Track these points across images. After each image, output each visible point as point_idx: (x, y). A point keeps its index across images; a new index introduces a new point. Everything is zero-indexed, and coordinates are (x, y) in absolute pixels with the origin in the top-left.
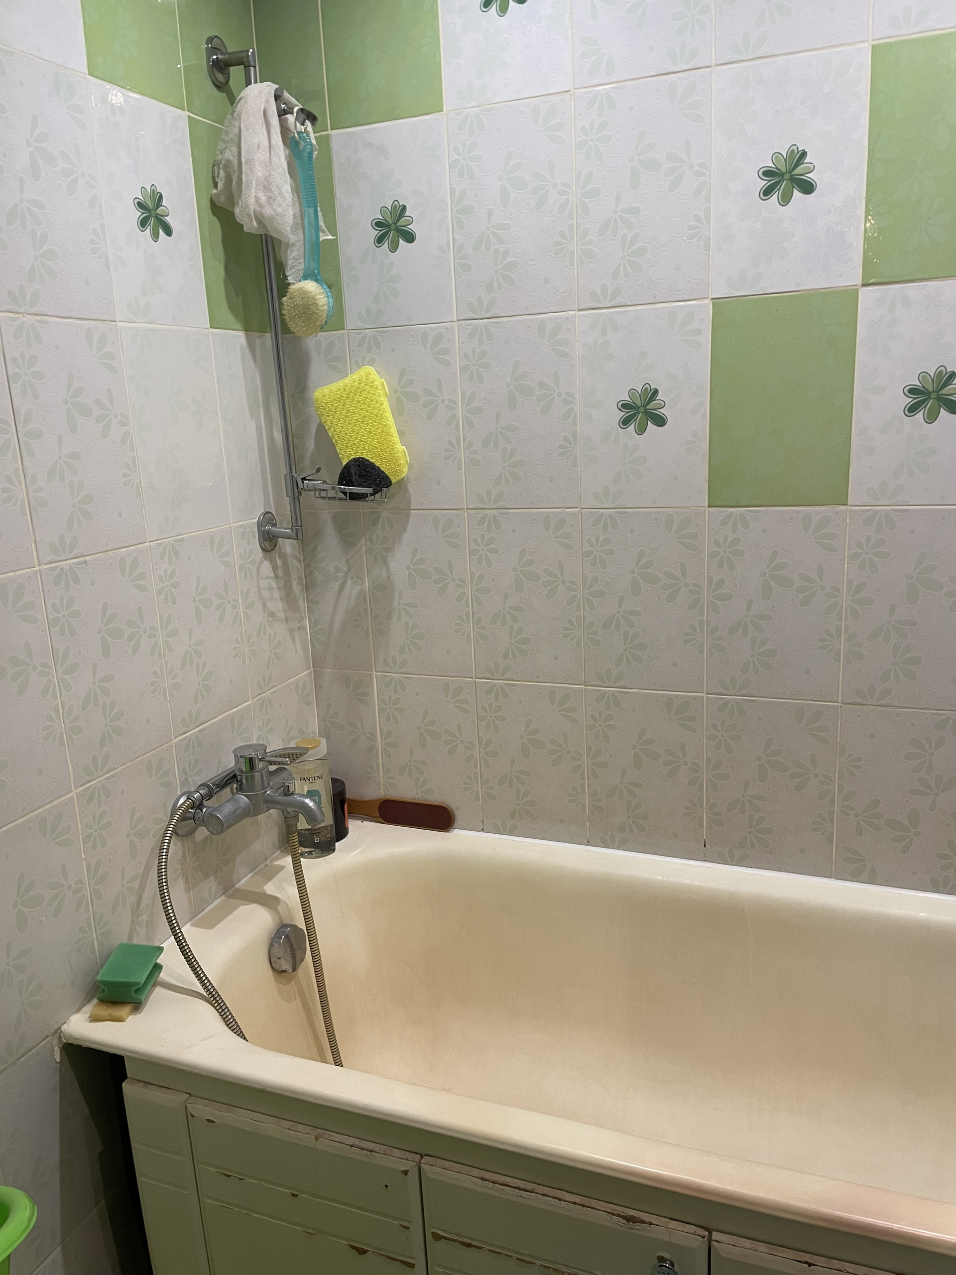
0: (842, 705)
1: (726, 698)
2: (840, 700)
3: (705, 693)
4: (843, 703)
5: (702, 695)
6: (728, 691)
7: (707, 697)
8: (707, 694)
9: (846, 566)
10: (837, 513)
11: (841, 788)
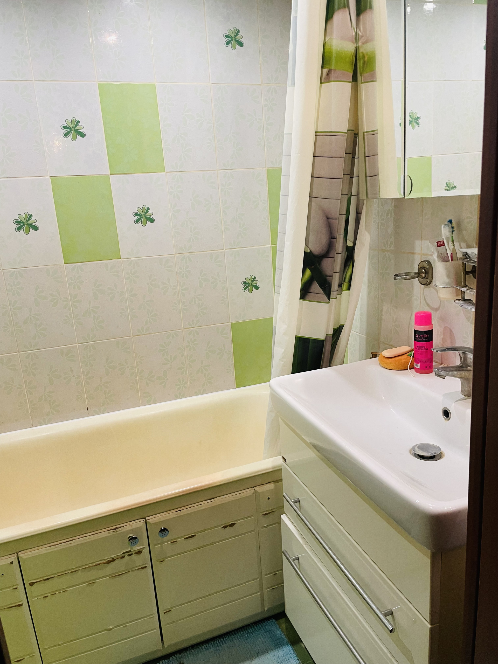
0: (133, 337)
1: (87, 344)
2: (132, 335)
3: (77, 343)
4: (133, 336)
5: (76, 345)
6: (87, 341)
7: (78, 345)
8: (78, 344)
9: (125, 282)
10: (118, 262)
11: (138, 370)
